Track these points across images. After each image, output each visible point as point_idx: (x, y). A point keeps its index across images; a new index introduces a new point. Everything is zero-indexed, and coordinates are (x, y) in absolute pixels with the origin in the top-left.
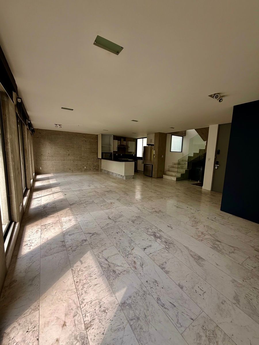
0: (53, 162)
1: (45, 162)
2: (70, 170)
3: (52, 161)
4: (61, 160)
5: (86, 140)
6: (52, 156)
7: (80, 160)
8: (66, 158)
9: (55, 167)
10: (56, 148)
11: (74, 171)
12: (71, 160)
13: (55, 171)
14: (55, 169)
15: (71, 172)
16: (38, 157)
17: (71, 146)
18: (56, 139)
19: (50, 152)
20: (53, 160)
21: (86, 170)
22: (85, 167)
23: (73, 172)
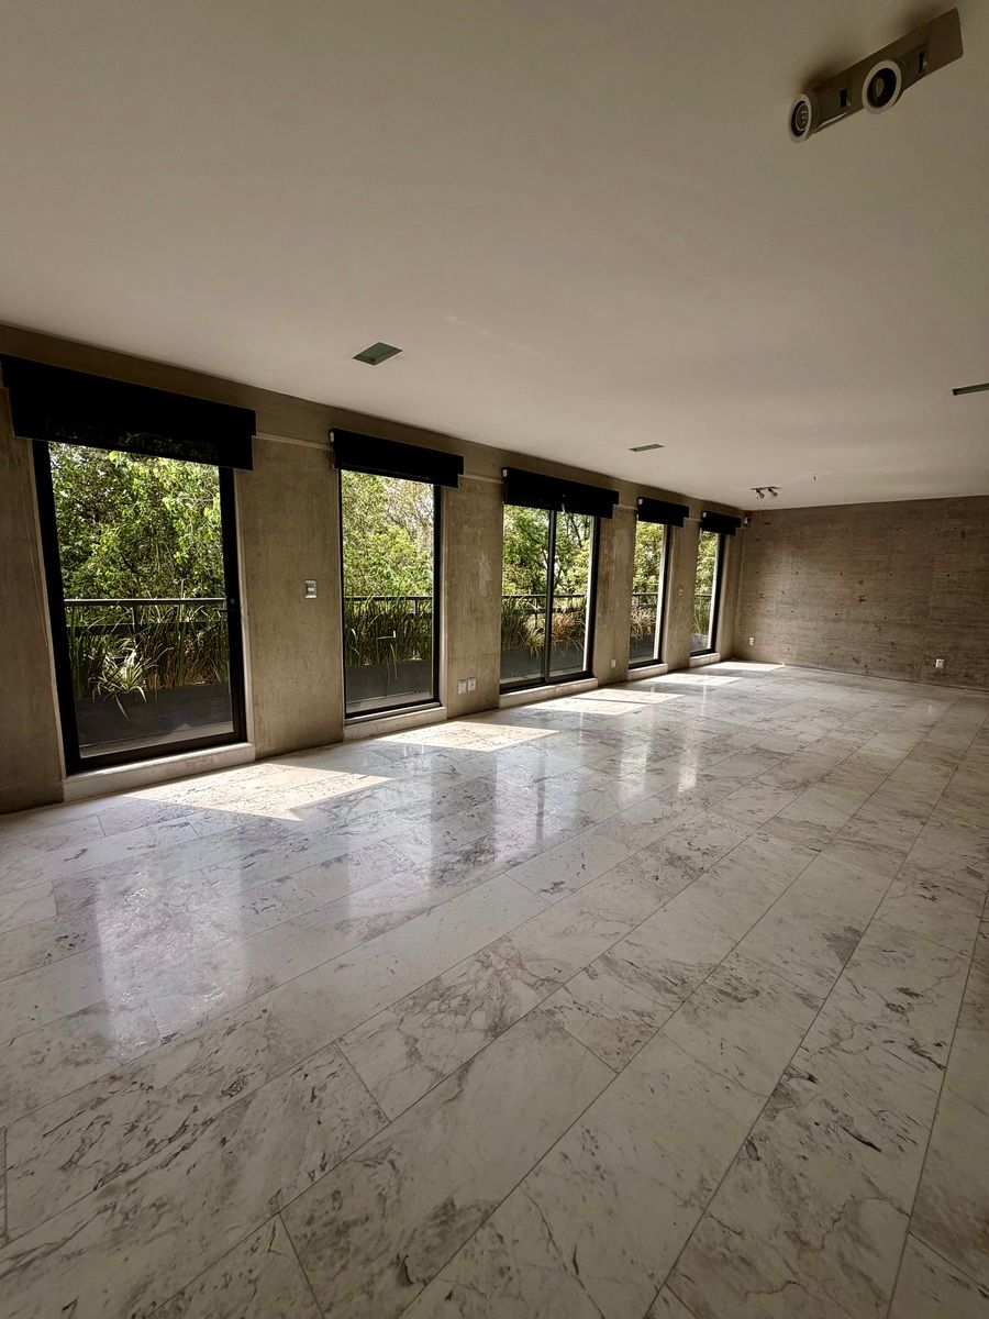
0: (793, 623)
1: (767, 621)
2: (854, 664)
3: (791, 619)
4: (826, 619)
5: (968, 528)
6: (794, 603)
7: (915, 626)
8: (848, 613)
9: (796, 642)
10: (814, 574)
11: (875, 673)
12: (868, 623)
13: (795, 657)
14: (795, 652)
15: (860, 671)
16: (748, 604)
17: (878, 562)
18: (818, 540)
19: (788, 587)
20: (796, 618)
21: (940, 678)
22: (939, 663)
23: (867, 674)
